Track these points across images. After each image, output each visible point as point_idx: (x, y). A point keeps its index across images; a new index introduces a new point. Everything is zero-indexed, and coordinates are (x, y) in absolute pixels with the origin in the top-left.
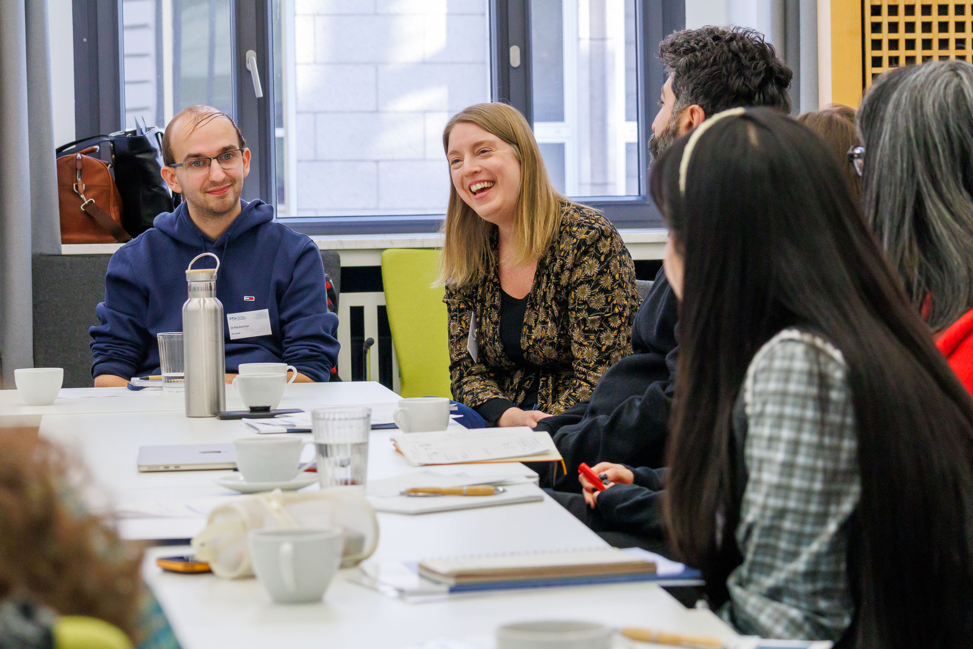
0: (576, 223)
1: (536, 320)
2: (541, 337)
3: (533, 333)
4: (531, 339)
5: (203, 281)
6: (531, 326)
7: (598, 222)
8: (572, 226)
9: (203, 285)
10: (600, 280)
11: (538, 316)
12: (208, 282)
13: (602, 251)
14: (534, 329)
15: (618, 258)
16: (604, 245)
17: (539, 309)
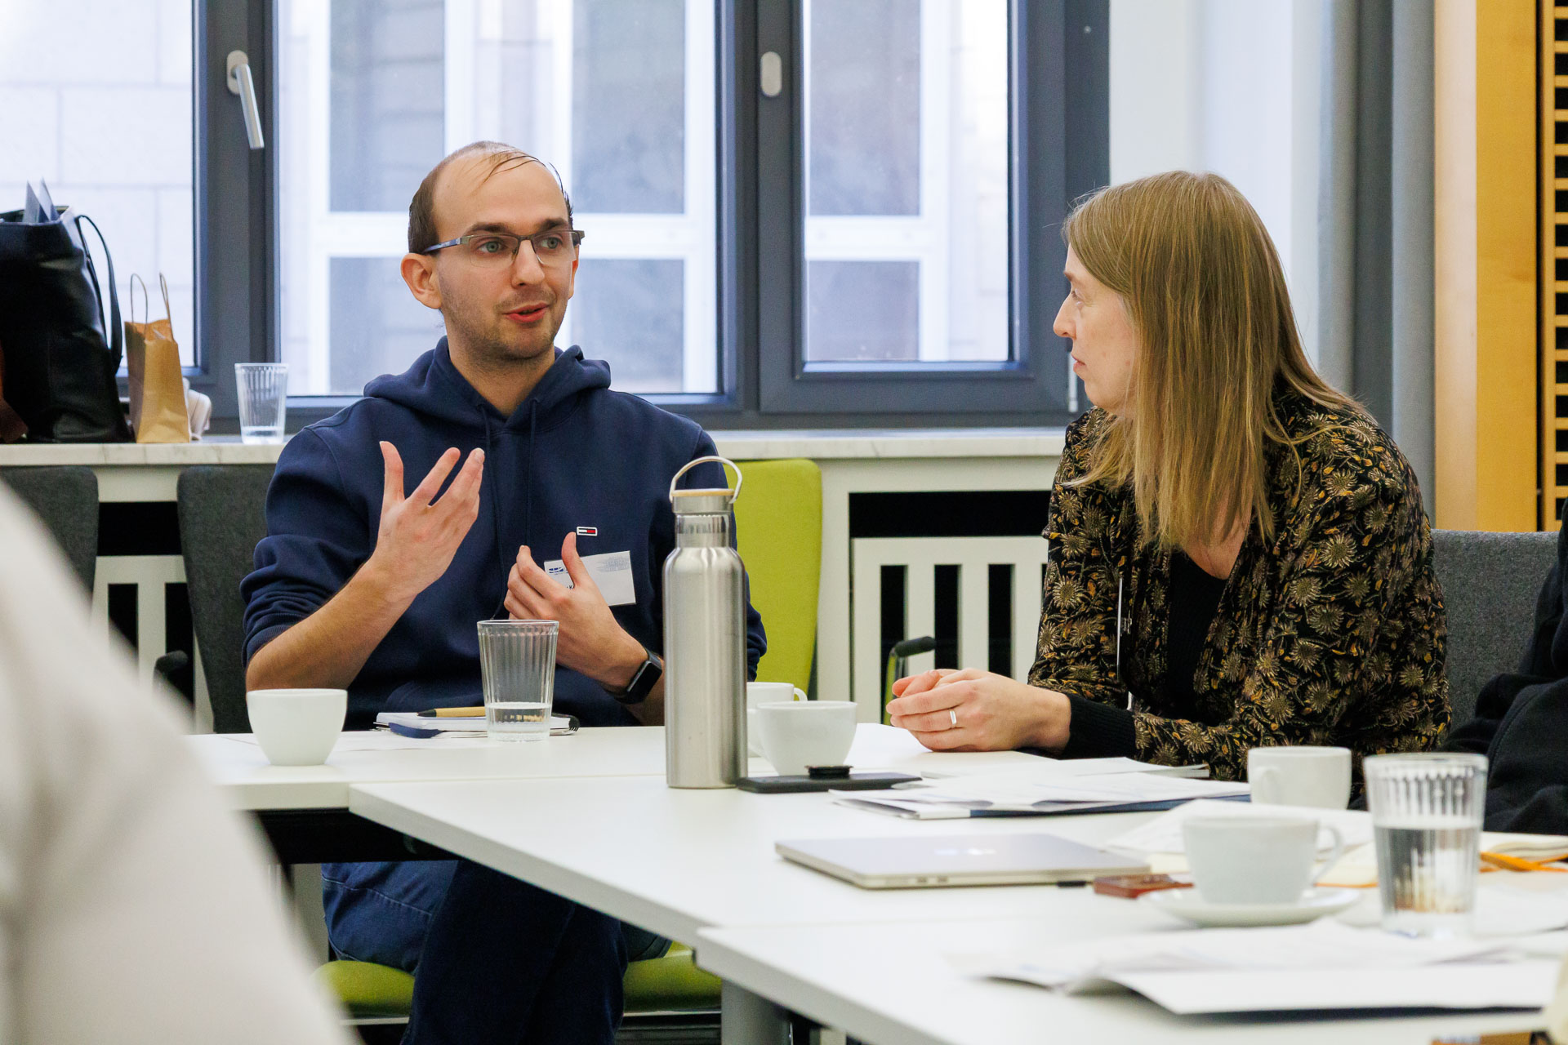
0: (1332, 456)
1: (1232, 641)
2: (1237, 678)
3: (1222, 666)
4: (1216, 677)
5: (707, 514)
6: (1221, 651)
7: (1378, 466)
8: (1325, 463)
9: (707, 520)
10: (1347, 580)
11: (1237, 634)
12: (719, 516)
13: (1369, 526)
14: (1225, 659)
15: (1394, 548)
16: (1378, 517)
17: (1240, 618)
